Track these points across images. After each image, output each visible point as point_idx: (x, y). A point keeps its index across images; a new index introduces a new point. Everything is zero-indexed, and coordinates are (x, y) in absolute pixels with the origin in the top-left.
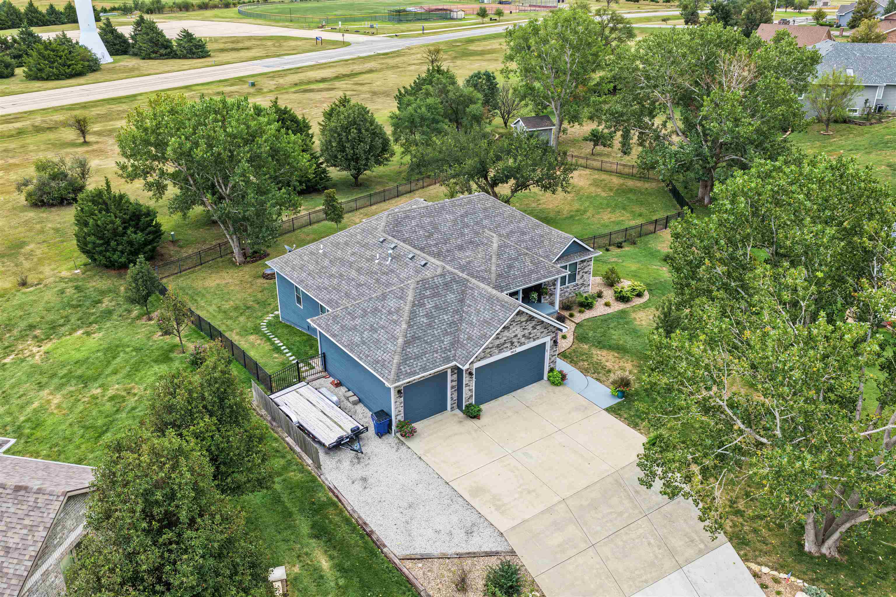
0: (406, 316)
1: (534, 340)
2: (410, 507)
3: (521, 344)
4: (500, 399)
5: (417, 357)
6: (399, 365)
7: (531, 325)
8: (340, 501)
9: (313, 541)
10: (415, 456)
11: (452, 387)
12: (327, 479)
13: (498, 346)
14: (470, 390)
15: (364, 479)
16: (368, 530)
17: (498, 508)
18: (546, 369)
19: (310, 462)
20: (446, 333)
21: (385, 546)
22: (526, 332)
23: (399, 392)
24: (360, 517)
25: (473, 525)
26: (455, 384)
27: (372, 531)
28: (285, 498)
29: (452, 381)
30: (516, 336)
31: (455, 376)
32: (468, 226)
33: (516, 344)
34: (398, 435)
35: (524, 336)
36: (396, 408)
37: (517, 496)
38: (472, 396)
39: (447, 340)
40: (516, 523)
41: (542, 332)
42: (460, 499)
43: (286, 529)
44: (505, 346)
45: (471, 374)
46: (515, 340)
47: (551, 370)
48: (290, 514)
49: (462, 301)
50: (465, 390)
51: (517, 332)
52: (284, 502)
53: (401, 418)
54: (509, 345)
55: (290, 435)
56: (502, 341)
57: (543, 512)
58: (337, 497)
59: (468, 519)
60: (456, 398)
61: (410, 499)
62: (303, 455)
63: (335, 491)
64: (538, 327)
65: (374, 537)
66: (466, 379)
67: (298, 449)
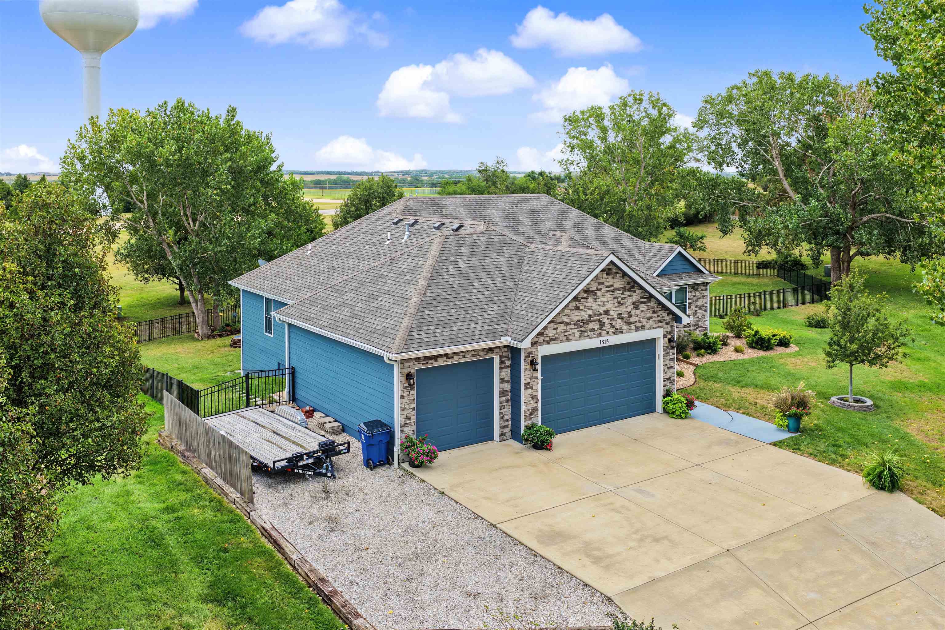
0: (426, 273)
1: (637, 329)
2: (417, 557)
3: (617, 331)
4: (584, 431)
5: (442, 324)
6: (410, 330)
7: (631, 300)
8: (279, 548)
9: (206, 609)
10: (433, 491)
11: (503, 393)
12: (260, 517)
13: (578, 324)
14: (534, 397)
15: (331, 520)
16: (326, 590)
17: (597, 560)
18: (660, 391)
19: (235, 495)
20: (491, 301)
21: (358, 615)
22: (623, 309)
23: (409, 376)
24: (312, 570)
25: (547, 584)
26: (507, 387)
27: (335, 592)
28: (171, 541)
29: (502, 380)
30: (607, 312)
31: (507, 371)
32: (523, 225)
33: (607, 327)
34: (406, 466)
35: (620, 316)
36: (402, 410)
37: (633, 544)
38: (535, 410)
39: (493, 310)
40: (638, 582)
41: (649, 318)
42: (521, 548)
43: (155, 583)
44: (591, 326)
45: (533, 363)
46: (606, 320)
47: (668, 394)
48: (174, 563)
49: (517, 266)
50: (525, 394)
51: (608, 306)
52: (166, 546)
53: (411, 430)
54: (596, 326)
55: (209, 465)
56: (585, 315)
57: (688, 569)
58: (275, 543)
59: (537, 576)
60: (508, 417)
61: (420, 547)
62: (228, 489)
63: (274, 533)
64: (643, 307)
65: (337, 601)
66: (525, 374)
67: (219, 481)
